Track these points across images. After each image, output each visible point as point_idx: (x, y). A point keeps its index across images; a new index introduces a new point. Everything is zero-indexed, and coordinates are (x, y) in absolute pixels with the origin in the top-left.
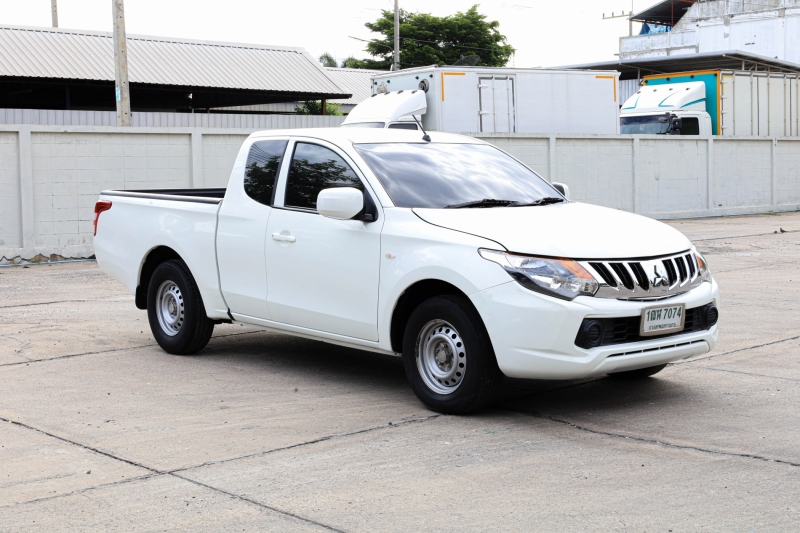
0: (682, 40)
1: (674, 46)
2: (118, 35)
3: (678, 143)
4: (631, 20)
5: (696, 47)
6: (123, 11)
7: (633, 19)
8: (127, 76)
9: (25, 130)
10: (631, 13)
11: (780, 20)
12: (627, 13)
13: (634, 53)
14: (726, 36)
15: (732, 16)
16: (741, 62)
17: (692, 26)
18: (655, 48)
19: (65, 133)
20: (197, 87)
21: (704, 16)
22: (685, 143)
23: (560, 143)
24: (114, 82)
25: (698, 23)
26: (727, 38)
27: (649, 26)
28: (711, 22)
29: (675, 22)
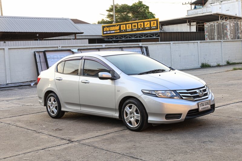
0: (207, 10)
1: (204, 12)
5: (211, 12)
7: (191, 4)
9: (6, 48)
11: (237, 2)
12: (190, 2)
13: (192, 15)
14: (220, 8)
15: (222, 2)
18: (198, 13)
21: (213, 2)
25: (211, 4)
26: (221, 9)
27: (196, 6)
28: (215, 4)
29: (204, 4)
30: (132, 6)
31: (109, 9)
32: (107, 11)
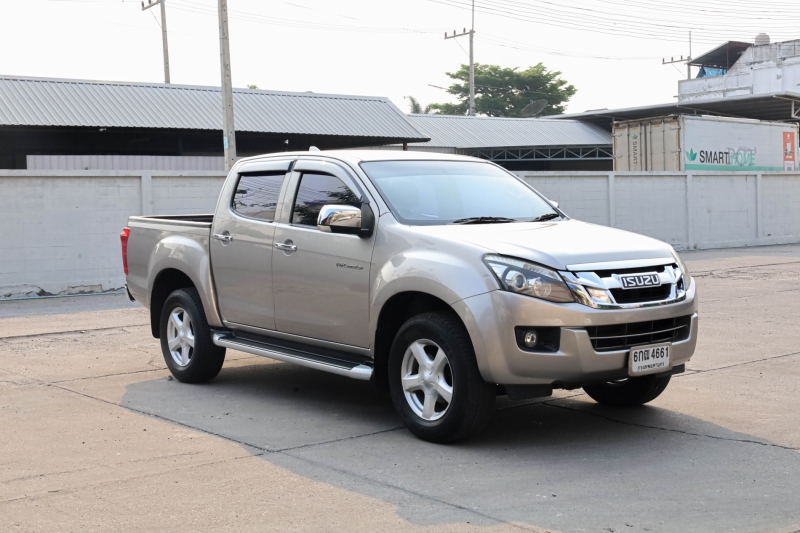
0: (738, 82)
1: (730, 87)
2: (226, 91)
3: (728, 178)
4: (689, 64)
5: (751, 89)
6: (229, 70)
8: (233, 126)
9: (146, 174)
10: (689, 58)
12: (685, 58)
13: (692, 95)
14: (779, 77)
15: (784, 59)
16: (791, 102)
17: (747, 69)
18: (712, 90)
19: (181, 177)
20: (293, 134)
21: (758, 60)
22: (735, 178)
23: (619, 179)
24: (221, 131)
25: (753, 66)
26: (780, 80)
27: (706, 70)
28: (764, 65)
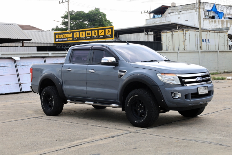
0: (166, 19)
5: (170, 22)
7: (150, 13)
10: (150, 11)
11: (195, 13)
13: (150, 24)
14: (179, 18)
15: (181, 11)
17: (168, 15)
18: (157, 22)
21: (172, 12)
25: (170, 14)
27: (155, 15)
28: (174, 13)
29: (163, 14)
30: (88, 13)
31: (64, 16)
32: (62, 17)
